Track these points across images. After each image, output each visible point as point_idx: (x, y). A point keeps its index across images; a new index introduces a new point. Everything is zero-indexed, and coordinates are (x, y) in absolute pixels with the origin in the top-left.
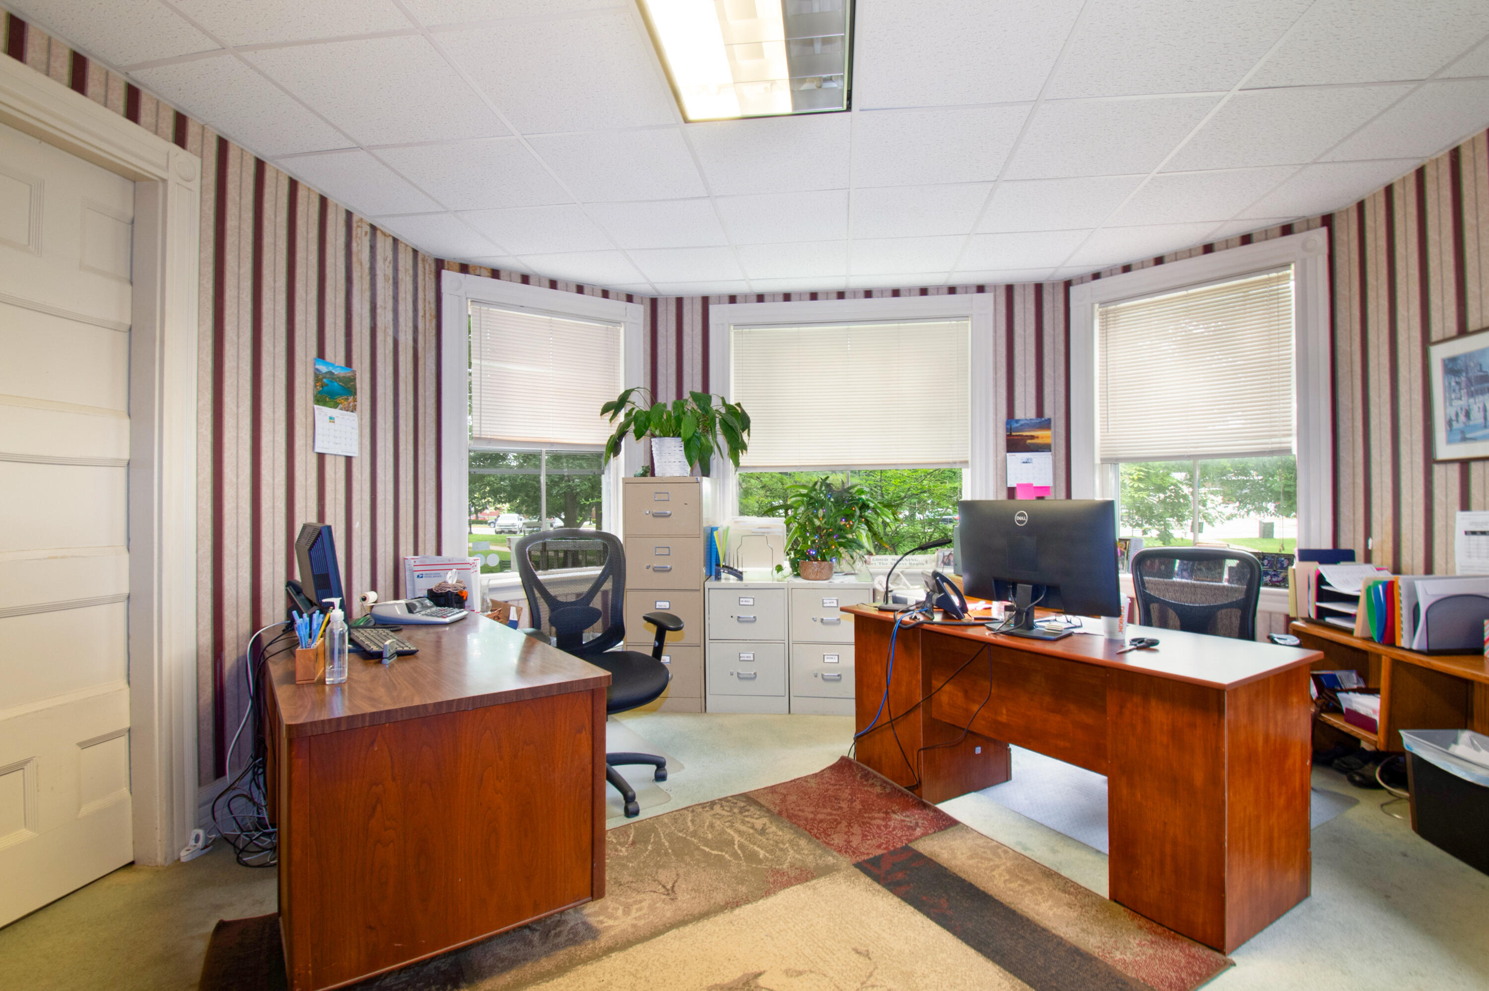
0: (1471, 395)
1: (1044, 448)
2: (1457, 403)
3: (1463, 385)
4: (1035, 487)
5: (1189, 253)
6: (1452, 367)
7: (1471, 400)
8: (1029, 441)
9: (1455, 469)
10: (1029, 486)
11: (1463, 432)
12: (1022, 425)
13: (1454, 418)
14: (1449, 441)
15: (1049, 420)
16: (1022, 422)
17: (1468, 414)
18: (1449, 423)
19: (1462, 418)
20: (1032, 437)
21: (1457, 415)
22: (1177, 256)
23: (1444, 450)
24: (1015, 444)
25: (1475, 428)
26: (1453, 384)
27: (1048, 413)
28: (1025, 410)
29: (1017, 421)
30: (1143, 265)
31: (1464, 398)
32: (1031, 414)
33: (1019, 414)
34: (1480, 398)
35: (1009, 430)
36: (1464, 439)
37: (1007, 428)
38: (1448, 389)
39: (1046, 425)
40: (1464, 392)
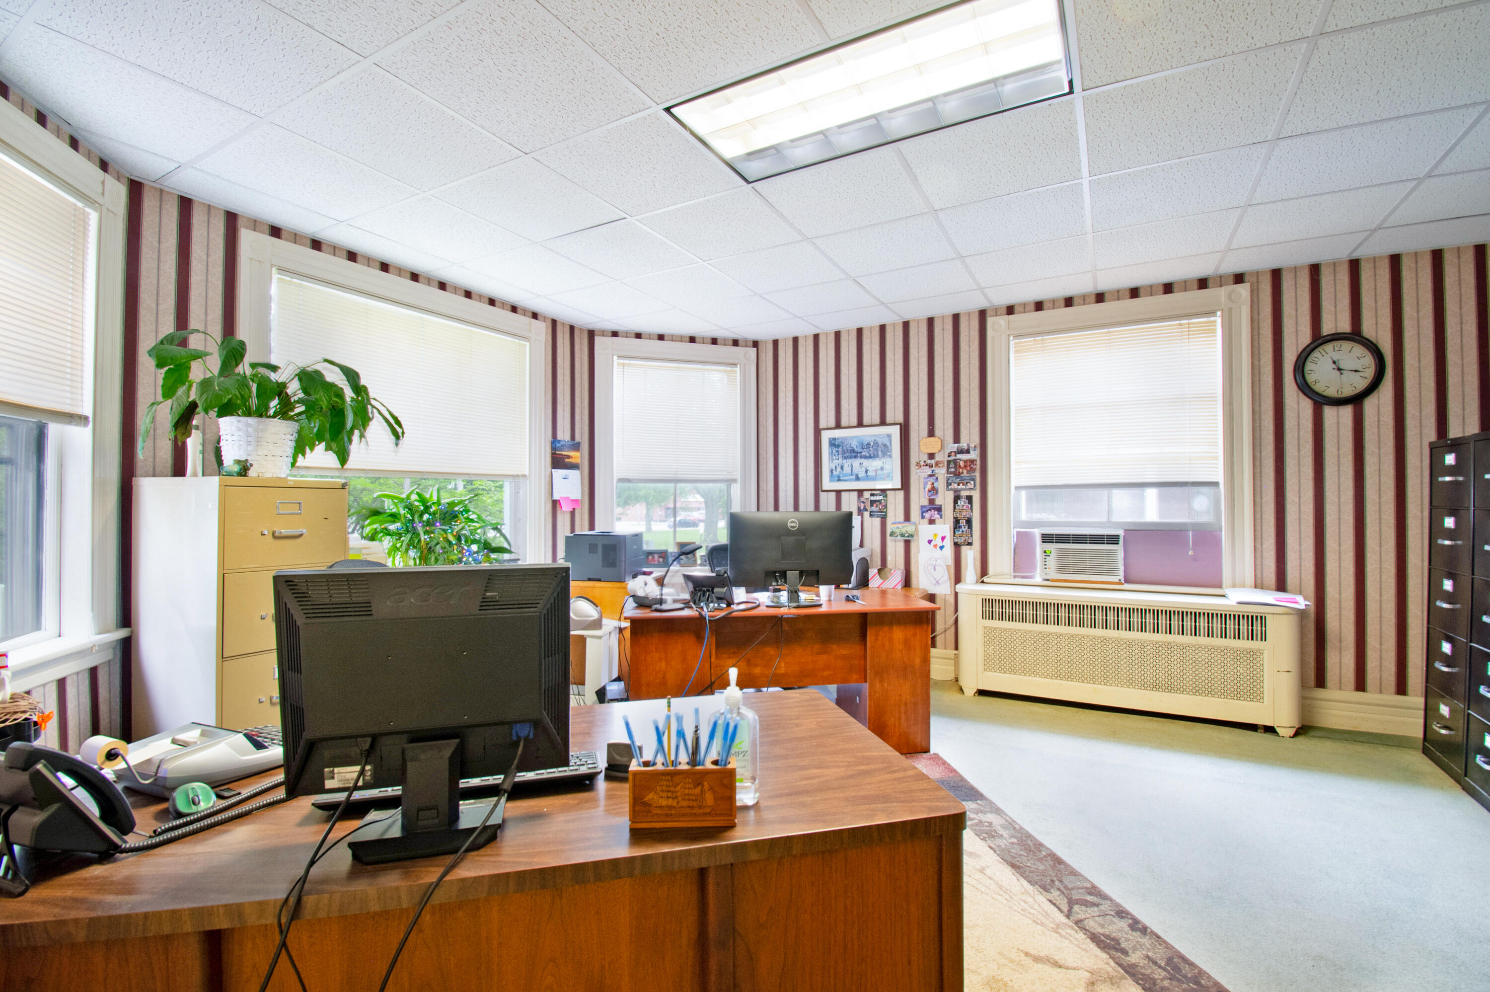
0: (845, 458)
1: (574, 467)
2: (836, 462)
3: (840, 453)
4: (572, 500)
5: (681, 339)
6: (833, 443)
7: (844, 461)
8: (567, 460)
9: (833, 495)
10: (567, 498)
11: (839, 476)
12: (562, 446)
13: (834, 469)
14: (831, 481)
15: (579, 443)
16: (562, 443)
17: (842, 468)
18: (832, 471)
19: (839, 469)
20: (569, 457)
21: (836, 467)
22: (674, 338)
23: (827, 484)
24: (558, 462)
25: (846, 475)
26: (834, 451)
27: (578, 438)
28: (564, 435)
29: (559, 441)
30: (650, 337)
31: (841, 460)
32: (567, 437)
33: (560, 436)
34: (849, 461)
35: (554, 449)
36: (839, 480)
37: (552, 447)
38: (831, 453)
39: (576, 447)
40: (840, 456)
